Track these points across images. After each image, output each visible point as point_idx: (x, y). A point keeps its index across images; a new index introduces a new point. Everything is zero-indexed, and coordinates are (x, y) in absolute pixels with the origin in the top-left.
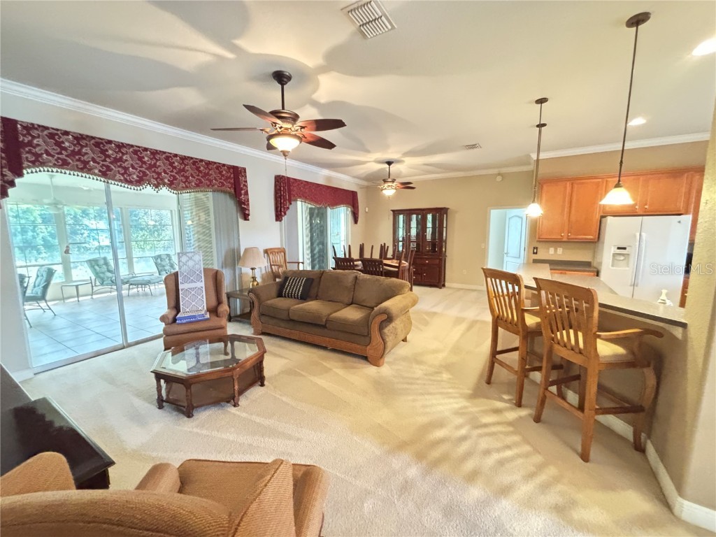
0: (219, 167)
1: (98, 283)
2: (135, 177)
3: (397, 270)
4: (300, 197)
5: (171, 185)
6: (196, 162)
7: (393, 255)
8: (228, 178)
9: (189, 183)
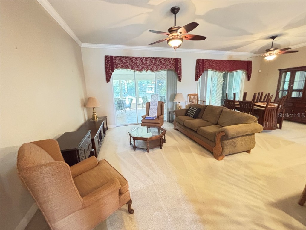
0: (169, 60)
1: (144, 104)
2: (140, 68)
3: (264, 109)
4: (209, 68)
5: (151, 70)
6: (160, 59)
7: (275, 100)
8: (173, 64)
9: (158, 68)
